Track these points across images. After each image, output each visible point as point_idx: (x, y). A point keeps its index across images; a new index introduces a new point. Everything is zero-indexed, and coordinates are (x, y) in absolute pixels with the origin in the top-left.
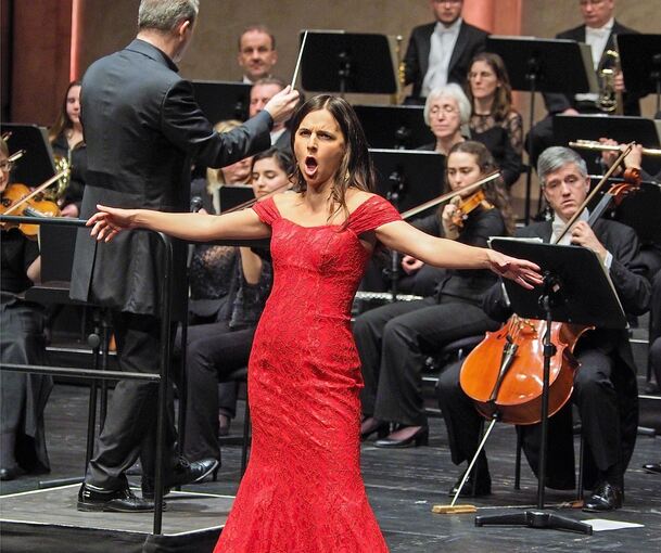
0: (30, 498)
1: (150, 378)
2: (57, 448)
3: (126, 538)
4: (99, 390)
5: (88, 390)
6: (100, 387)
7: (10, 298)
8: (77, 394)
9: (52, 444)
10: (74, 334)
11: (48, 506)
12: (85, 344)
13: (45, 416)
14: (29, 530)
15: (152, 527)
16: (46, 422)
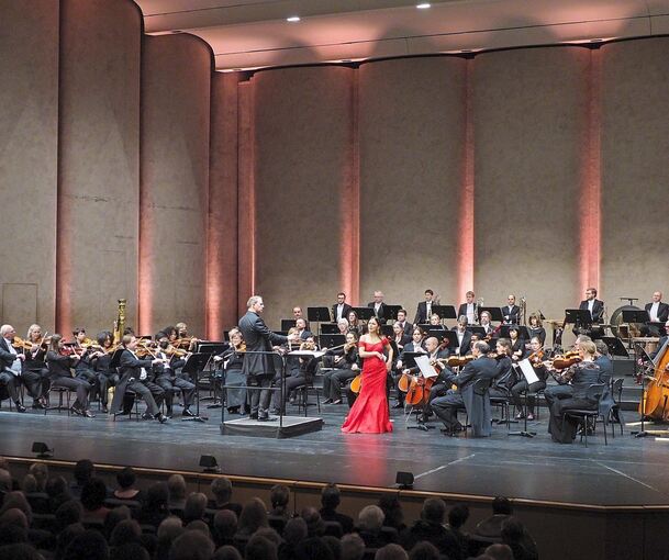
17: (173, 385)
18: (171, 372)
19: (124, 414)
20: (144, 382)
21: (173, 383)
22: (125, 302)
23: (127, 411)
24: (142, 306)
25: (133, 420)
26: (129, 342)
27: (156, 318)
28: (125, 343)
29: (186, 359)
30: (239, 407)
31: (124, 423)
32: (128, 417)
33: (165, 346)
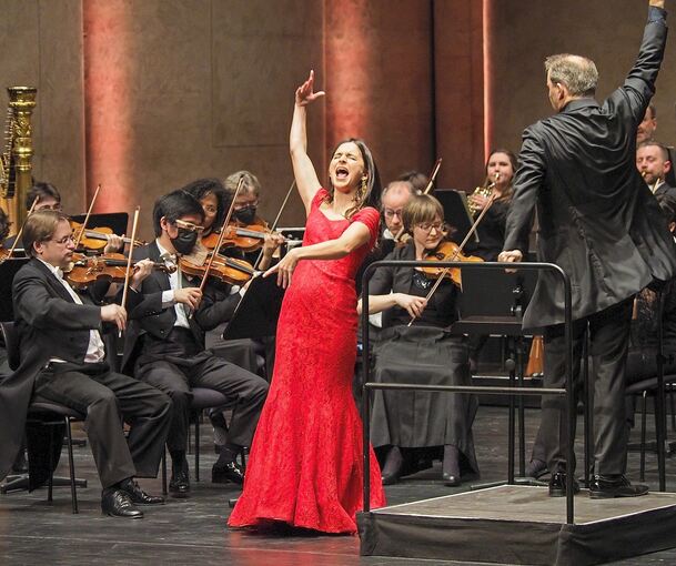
0: (462, 499)
1: (558, 393)
2: (485, 458)
3: (545, 527)
4: (516, 410)
5: (507, 410)
6: (517, 407)
7: (439, 333)
8: (499, 413)
9: (481, 455)
10: (496, 364)
11: (478, 503)
12: (504, 370)
13: (474, 433)
14: (465, 524)
15: (566, 518)
16: (474, 437)
17: (192, 384)
18: (193, 338)
19: (31, 486)
20: (96, 372)
21: (193, 376)
22: (31, 93)
23: (41, 474)
24: (98, 108)
25: (60, 505)
26: (47, 236)
27: (147, 152)
28: (32, 238)
29: (243, 292)
30: (437, 452)
31: (24, 519)
32: (40, 495)
33: (184, 246)
